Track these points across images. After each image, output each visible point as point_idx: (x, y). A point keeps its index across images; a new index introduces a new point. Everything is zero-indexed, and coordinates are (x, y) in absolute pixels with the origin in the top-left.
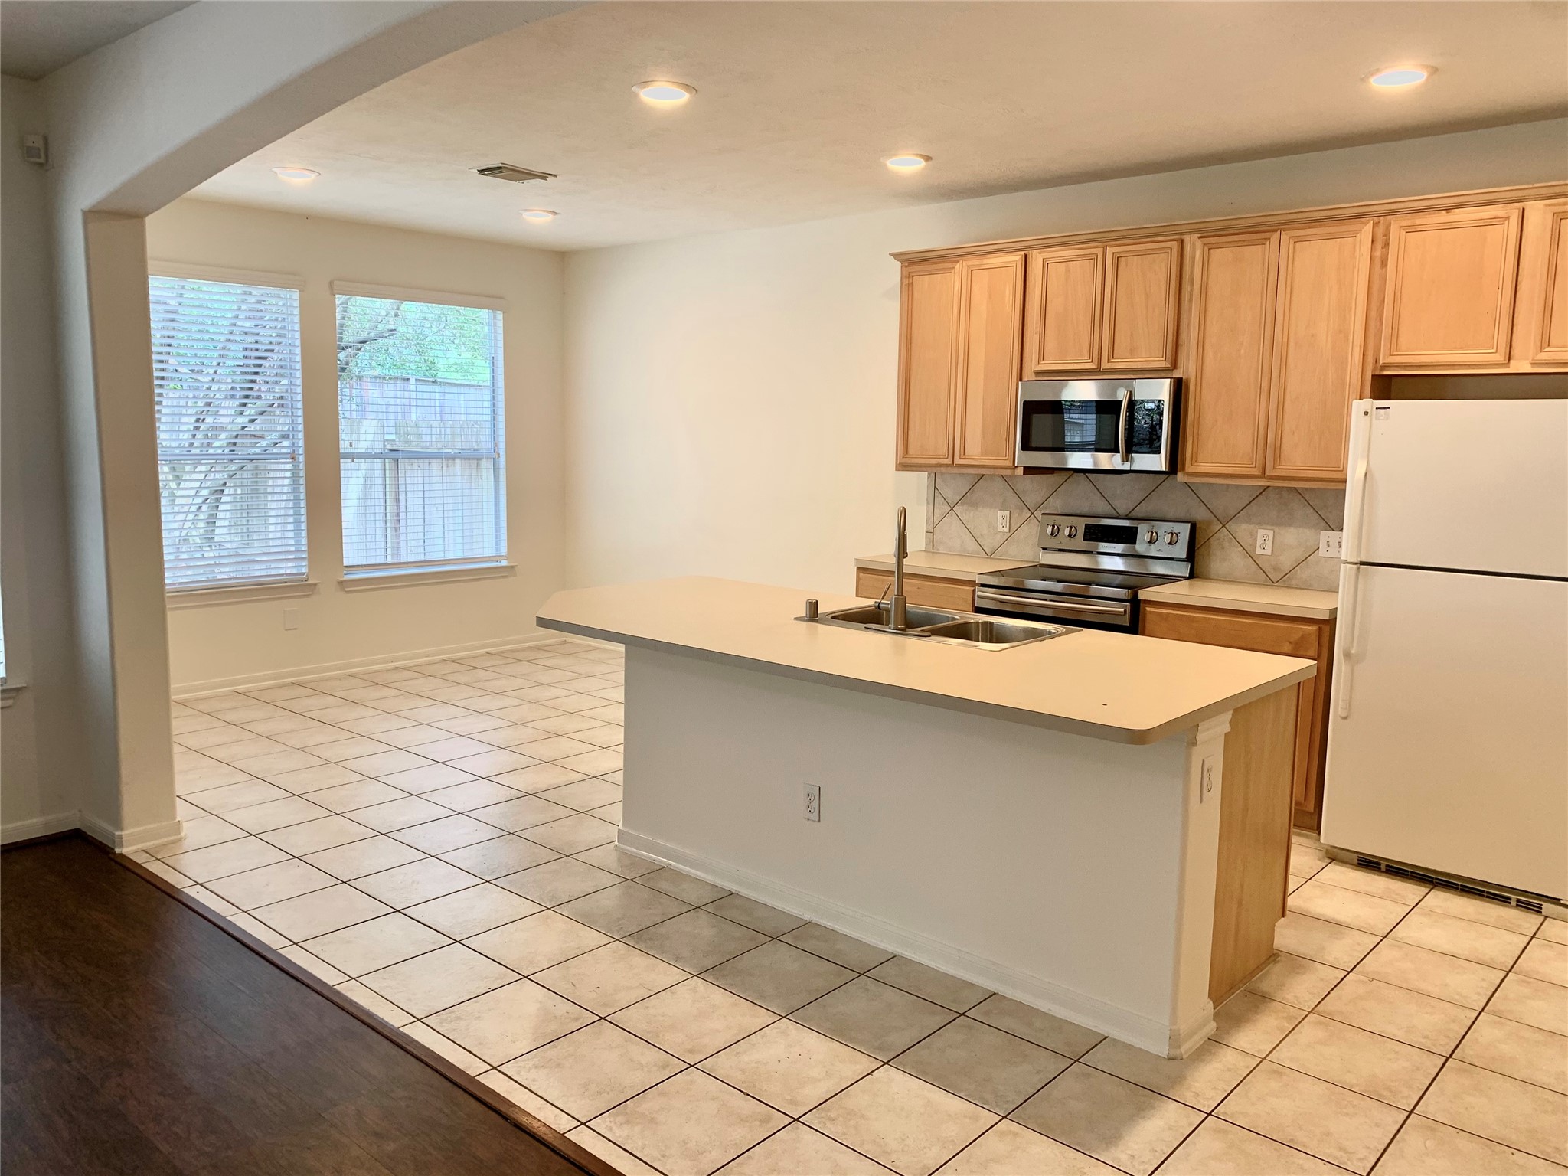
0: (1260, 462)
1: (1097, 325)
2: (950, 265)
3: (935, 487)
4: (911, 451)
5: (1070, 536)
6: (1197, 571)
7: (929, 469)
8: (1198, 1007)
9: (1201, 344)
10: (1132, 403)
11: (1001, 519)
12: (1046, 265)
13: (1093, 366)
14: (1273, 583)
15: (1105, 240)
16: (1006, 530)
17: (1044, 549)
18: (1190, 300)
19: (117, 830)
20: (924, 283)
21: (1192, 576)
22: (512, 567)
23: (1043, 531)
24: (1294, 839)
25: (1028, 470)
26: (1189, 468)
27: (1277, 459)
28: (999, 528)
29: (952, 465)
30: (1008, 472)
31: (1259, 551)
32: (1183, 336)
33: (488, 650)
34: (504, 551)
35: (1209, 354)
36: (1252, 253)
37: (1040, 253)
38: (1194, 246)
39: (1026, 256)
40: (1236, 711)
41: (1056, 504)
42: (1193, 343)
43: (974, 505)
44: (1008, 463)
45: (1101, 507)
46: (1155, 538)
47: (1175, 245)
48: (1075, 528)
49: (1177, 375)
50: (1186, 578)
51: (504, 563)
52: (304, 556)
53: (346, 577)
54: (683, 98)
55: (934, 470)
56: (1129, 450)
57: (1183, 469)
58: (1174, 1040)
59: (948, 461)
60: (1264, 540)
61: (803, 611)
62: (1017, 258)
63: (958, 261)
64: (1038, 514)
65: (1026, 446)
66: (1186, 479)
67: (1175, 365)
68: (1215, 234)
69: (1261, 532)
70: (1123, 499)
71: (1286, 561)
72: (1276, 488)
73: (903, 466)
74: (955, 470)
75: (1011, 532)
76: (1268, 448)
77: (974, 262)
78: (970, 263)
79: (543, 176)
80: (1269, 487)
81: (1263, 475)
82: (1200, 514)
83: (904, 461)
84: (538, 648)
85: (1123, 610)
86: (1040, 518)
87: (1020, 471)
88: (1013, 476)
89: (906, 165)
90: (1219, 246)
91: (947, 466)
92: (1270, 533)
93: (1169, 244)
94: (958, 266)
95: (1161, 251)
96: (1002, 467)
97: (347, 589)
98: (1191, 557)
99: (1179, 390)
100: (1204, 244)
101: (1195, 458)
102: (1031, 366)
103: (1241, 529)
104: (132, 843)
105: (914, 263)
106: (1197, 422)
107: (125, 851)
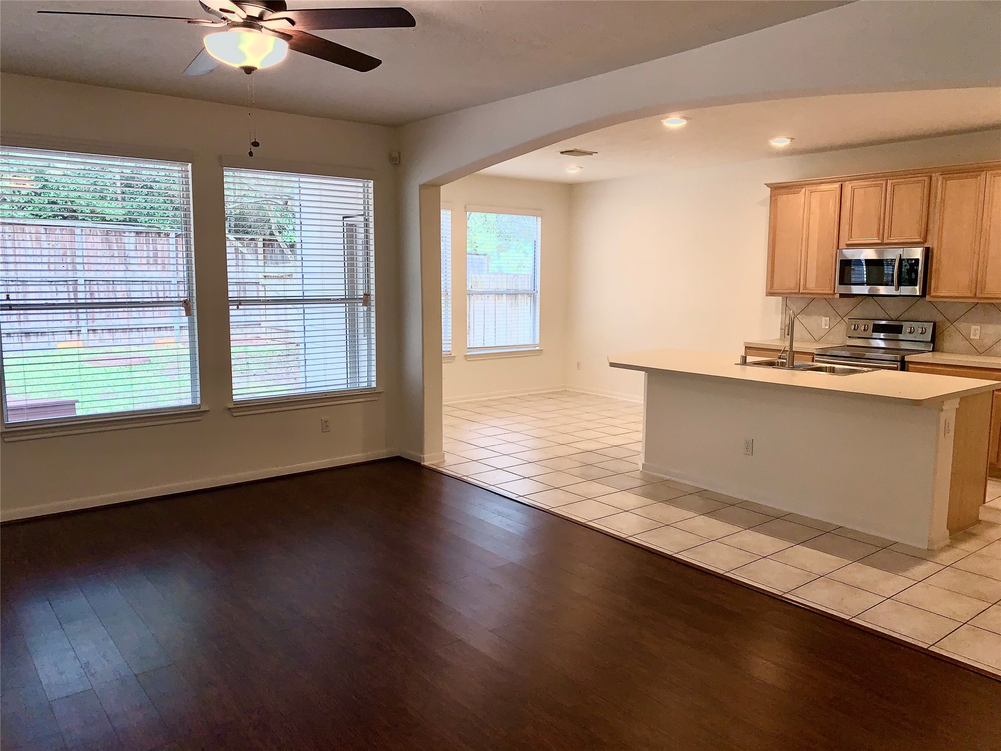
0: (973, 291)
1: (881, 220)
2: (799, 190)
3: (786, 305)
4: (775, 286)
5: (864, 330)
6: (937, 347)
7: (783, 295)
8: (942, 531)
9: (941, 229)
10: (901, 260)
11: (824, 322)
12: (853, 190)
13: (879, 242)
14: (980, 354)
15: (886, 176)
16: (827, 327)
17: (849, 337)
18: (935, 207)
19: (421, 454)
20: (783, 199)
21: (933, 351)
22: (542, 350)
23: (848, 329)
24: (989, 482)
25: (842, 296)
26: (933, 293)
27: (983, 289)
28: (823, 327)
29: (799, 293)
30: (831, 297)
31: (972, 337)
32: (931, 226)
33: (530, 393)
34: (537, 342)
35: (945, 233)
36: (970, 183)
37: (850, 183)
38: (938, 179)
39: (842, 184)
40: (961, 398)
41: (856, 313)
42: (936, 229)
43: (809, 314)
44: (832, 292)
45: (881, 314)
46: (913, 331)
47: (926, 179)
48: (868, 326)
49: (926, 245)
50: (930, 351)
51: (538, 348)
52: (449, 342)
53: (468, 354)
54: (684, 123)
55: (787, 296)
56: (900, 284)
57: (930, 293)
58: (930, 541)
59: (797, 291)
60: (975, 331)
61: (739, 361)
62: (837, 185)
63: (803, 188)
64: (846, 319)
65: (841, 283)
66: (932, 299)
67: (925, 241)
68: (949, 173)
69: (973, 327)
70: (894, 311)
71: (988, 342)
72: (981, 303)
73: (770, 294)
74: (800, 296)
75: (830, 329)
76: (978, 283)
77: (813, 188)
78: (810, 189)
79: (591, 154)
80: (978, 303)
81: (975, 297)
82: (939, 318)
83: (771, 291)
84: (556, 393)
85: (896, 366)
86: (847, 320)
87: (837, 296)
88: (833, 299)
89: (781, 143)
90: (950, 179)
91: (795, 293)
92: (979, 327)
93: (924, 178)
94: (803, 190)
95: (918, 182)
96: (828, 294)
97: (468, 359)
98: (933, 340)
99: (928, 253)
100: (943, 178)
101: (937, 288)
102: (844, 241)
103: (962, 325)
104: (428, 461)
105: (777, 189)
106: (938, 270)
107: (425, 464)
